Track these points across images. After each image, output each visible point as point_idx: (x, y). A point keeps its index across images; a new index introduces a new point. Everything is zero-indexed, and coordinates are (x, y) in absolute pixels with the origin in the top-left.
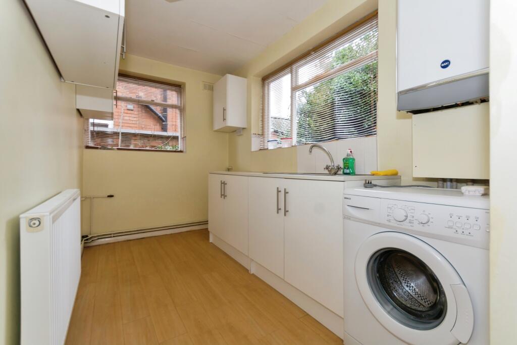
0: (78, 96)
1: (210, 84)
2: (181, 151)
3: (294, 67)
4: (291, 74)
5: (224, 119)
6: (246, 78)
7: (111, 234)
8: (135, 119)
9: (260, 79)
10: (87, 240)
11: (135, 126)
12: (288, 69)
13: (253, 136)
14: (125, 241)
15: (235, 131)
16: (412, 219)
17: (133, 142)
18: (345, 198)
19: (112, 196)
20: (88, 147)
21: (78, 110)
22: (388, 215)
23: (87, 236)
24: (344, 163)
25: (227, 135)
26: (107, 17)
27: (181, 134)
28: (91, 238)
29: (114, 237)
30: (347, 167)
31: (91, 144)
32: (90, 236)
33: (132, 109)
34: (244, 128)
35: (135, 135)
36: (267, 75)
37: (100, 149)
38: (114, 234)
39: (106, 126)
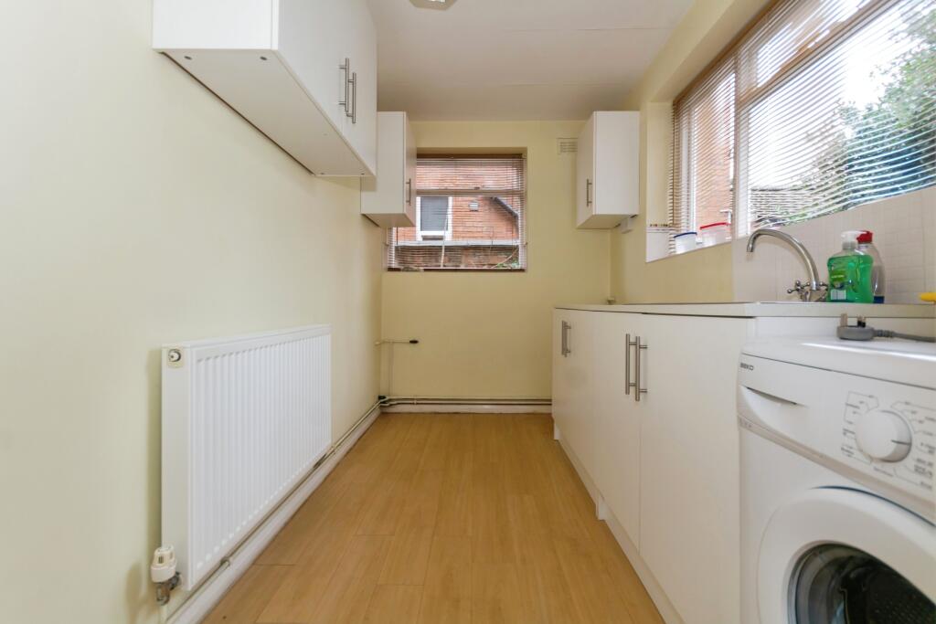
0: (363, 194)
1: (571, 140)
2: (521, 270)
3: (744, 51)
4: (736, 72)
5: (589, 202)
6: (638, 110)
7: (413, 399)
8: (480, 225)
9: (669, 104)
10: (384, 402)
11: (481, 235)
12: (730, 63)
13: (648, 228)
14: (431, 413)
15: (618, 225)
16: (927, 458)
17: (463, 259)
18: (743, 365)
19: (414, 342)
20: (391, 269)
21: (364, 215)
22: (846, 432)
23: (384, 397)
24: (832, 273)
25: (608, 235)
26: (263, 58)
27: (522, 242)
28: (390, 400)
29: (417, 404)
30: (838, 284)
31: (394, 265)
32: (388, 398)
33: (476, 208)
34: (633, 216)
35: (466, 248)
36: (682, 93)
37: (403, 270)
38: (418, 399)
39: (441, 238)
